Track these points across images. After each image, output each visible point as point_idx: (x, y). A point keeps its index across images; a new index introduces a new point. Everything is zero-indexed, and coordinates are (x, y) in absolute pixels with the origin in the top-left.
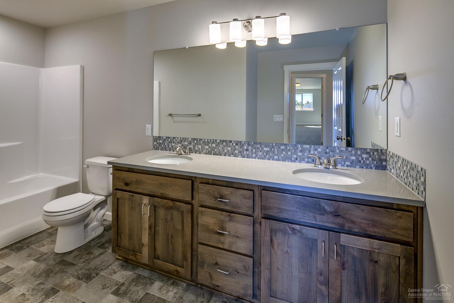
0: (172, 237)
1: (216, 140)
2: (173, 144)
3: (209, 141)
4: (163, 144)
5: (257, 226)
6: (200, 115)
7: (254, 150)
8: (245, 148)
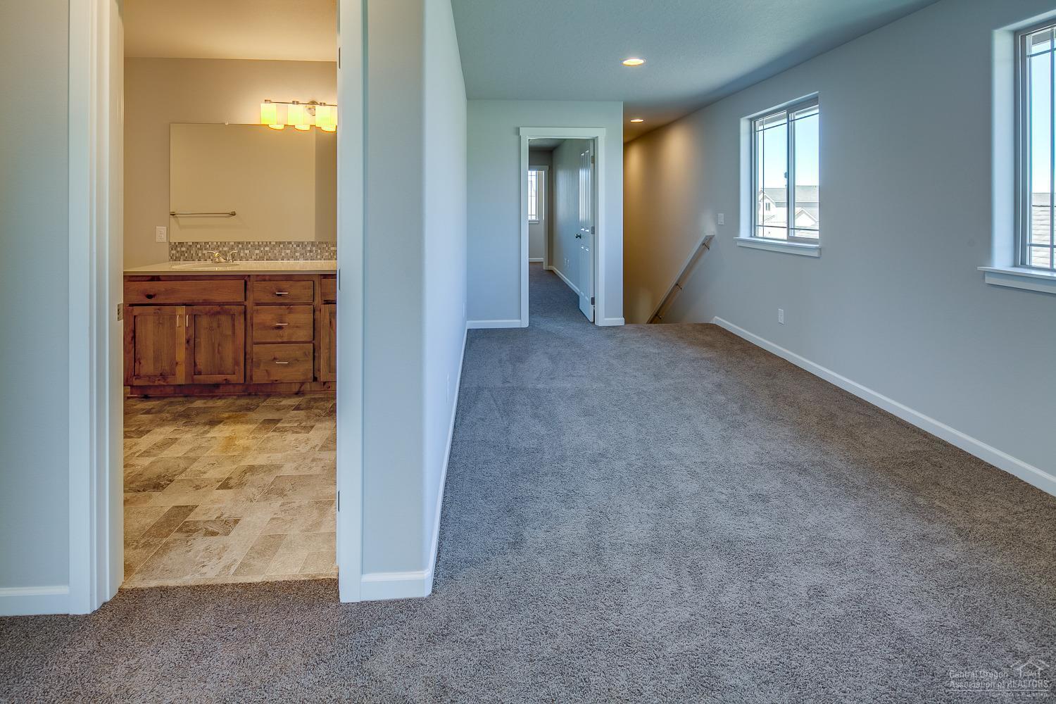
0: (219, 345)
1: (270, 243)
2: (205, 252)
3: (260, 243)
4: (188, 252)
5: (317, 313)
6: (233, 214)
7: (319, 251)
8: (309, 249)
